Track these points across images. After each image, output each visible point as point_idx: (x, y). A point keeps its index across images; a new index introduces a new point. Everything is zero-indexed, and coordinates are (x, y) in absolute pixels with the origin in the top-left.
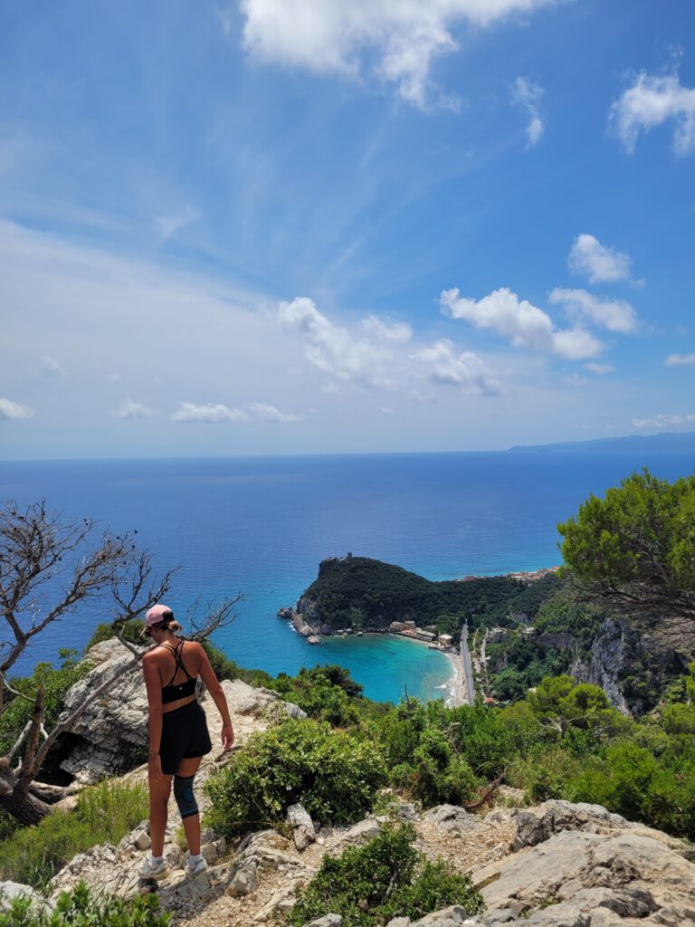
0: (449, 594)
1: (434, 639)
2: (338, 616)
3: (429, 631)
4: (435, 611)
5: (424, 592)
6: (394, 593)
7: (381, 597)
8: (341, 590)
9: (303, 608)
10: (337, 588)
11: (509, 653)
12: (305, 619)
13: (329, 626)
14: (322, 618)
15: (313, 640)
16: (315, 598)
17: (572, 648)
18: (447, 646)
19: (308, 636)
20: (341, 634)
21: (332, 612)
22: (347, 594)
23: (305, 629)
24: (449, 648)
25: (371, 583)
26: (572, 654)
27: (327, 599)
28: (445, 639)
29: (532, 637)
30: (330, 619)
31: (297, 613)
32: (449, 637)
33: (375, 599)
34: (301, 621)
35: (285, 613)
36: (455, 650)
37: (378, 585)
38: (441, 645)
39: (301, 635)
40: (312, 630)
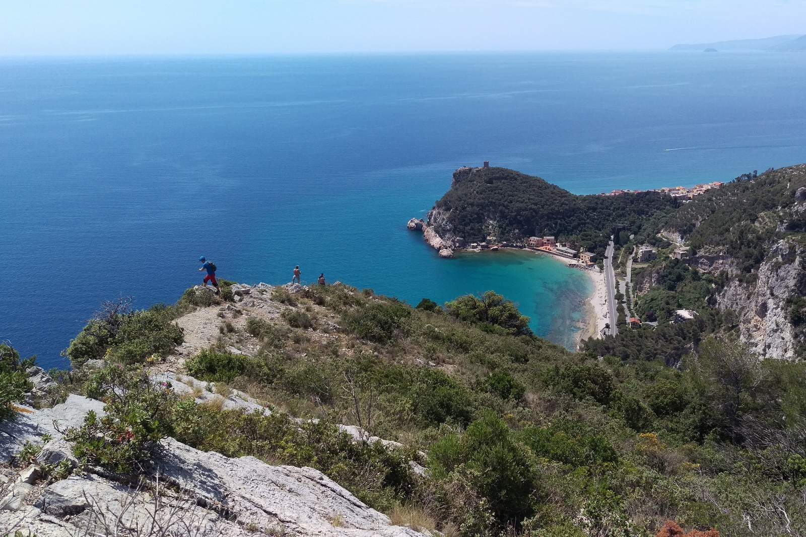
1: (575, 256)
2: (473, 228)
3: (570, 247)
5: (566, 207)
7: (519, 211)
8: (475, 202)
9: (435, 219)
10: (472, 201)
11: (658, 273)
12: (437, 231)
13: (462, 239)
14: (455, 231)
15: (445, 252)
16: (448, 209)
17: (730, 270)
18: (589, 263)
19: (440, 248)
20: (475, 248)
21: (465, 225)
22: (482, 206)
23: (436, 241)
24: (592, 266)
25: (509, 196)
26: (729, 276)
27: (460, 211)
28: (587, 256)
29: (686, 256)
30: (463, 232)
31: (429, 224)
32: (592, 255)
33: (512, 212)
34: (433, 233)
35: (416, 224)
36: (597, 268)
37: (516, 198)
38: (583, 262)
39: (433, 247)
40: (444, 243)
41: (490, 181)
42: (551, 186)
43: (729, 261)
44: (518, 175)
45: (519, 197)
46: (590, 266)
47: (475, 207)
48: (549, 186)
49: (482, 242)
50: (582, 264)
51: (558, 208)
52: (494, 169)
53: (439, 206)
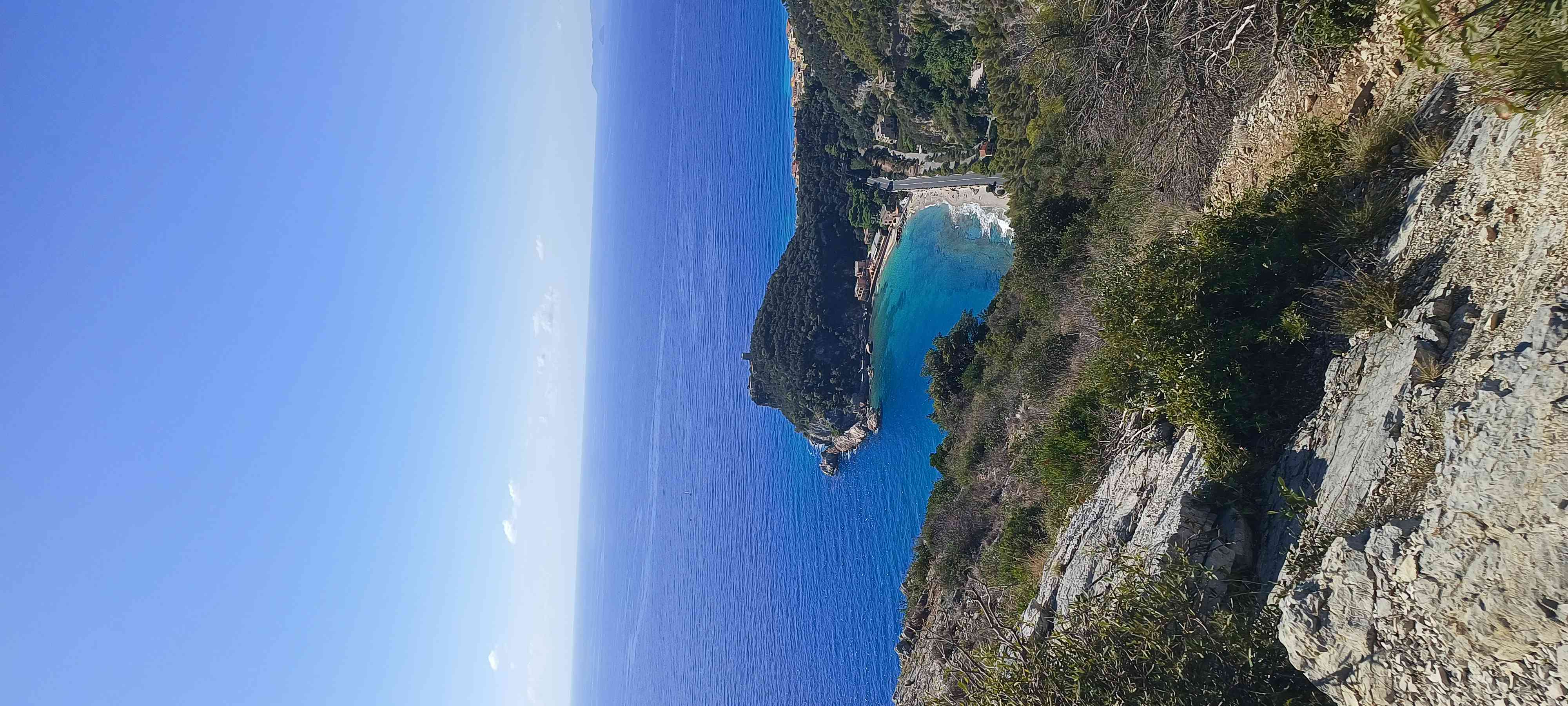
0: (818, 203)
1: (885, 232)
3: (872, 239)
4: (842, 229)
5: (813, 243)
6: (810, 291)
7: (816, 311)
8: (800, 373)
9: (823, 434)
10: (798, 379)
11: (915, 113)
12: (842, 432)
13: (853, 395)
15: (872, 423)
16: (809, 415)
17: (914, 12)
18: (897, 212)
19: (866, 430)
21: (832, 389)
22: (806, 365)
23: (855, 435)
24: (900, 209)
25: (793, 325)
26: (923, 13)
27: (813, 396)
28: (885, 216)
29: (892, 73)
30: (844, 394)
31: (830, 444)
32: (884, 208)
34: (843, 438)
35: (828, 464)
36: (904, 201)
37: (795, 315)
38: (895, 221)
41: (771, 351)
42: (781, 264)
43: (900, 12)
45: (796, 310)
46: (900, 212)
47: (808, 375)
48: (781, 267)
49: (859, 367)
50: (897, 221)
51: (815, 255)
52: (753, 346)
53: (804, 428)
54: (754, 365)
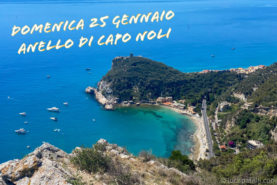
0: (194, 81)
1: (185, 108)
2: (125, 92)
3: (181, 103)
4: (185, 91)
5: (178, 79)
6: (159, 79)
7: (151, 82)
8: (126, 77)
9: (102, 87)
10: (124, 76)
11: (235, 118)
12: (103, 94)
13: (118, 98)
14: (114, 94)
15: (108, 107)
16: (110, 81)
18: (193, 112)
19: (105, 104)
20: (125, 104)
21: (120, 90)
22: (130, 79)
23: (103, 100)
24: (194, 114)
25: (145, 73)
27: (117, 82)
28: (191, 108)
29: (251, 108)
30: (119, 95)
31: (98, 90)
32: (195, 107)
33: (147, 83)
34: (101, 95)
35: (91, 90)
36: (197, 115)
37: (149, 74)
38: (189, 112)
39: (101, 104)
40: (107, 101)
41: (134, 65)
42: (169, 67)
44: (150, 61)
45: (151, 74)
47: (126, 80)
48: (168, 67)
49: (130, 100)
51: (174, 80)
52: (136, 57)
53: (104, 79)
54: (128, 58)
